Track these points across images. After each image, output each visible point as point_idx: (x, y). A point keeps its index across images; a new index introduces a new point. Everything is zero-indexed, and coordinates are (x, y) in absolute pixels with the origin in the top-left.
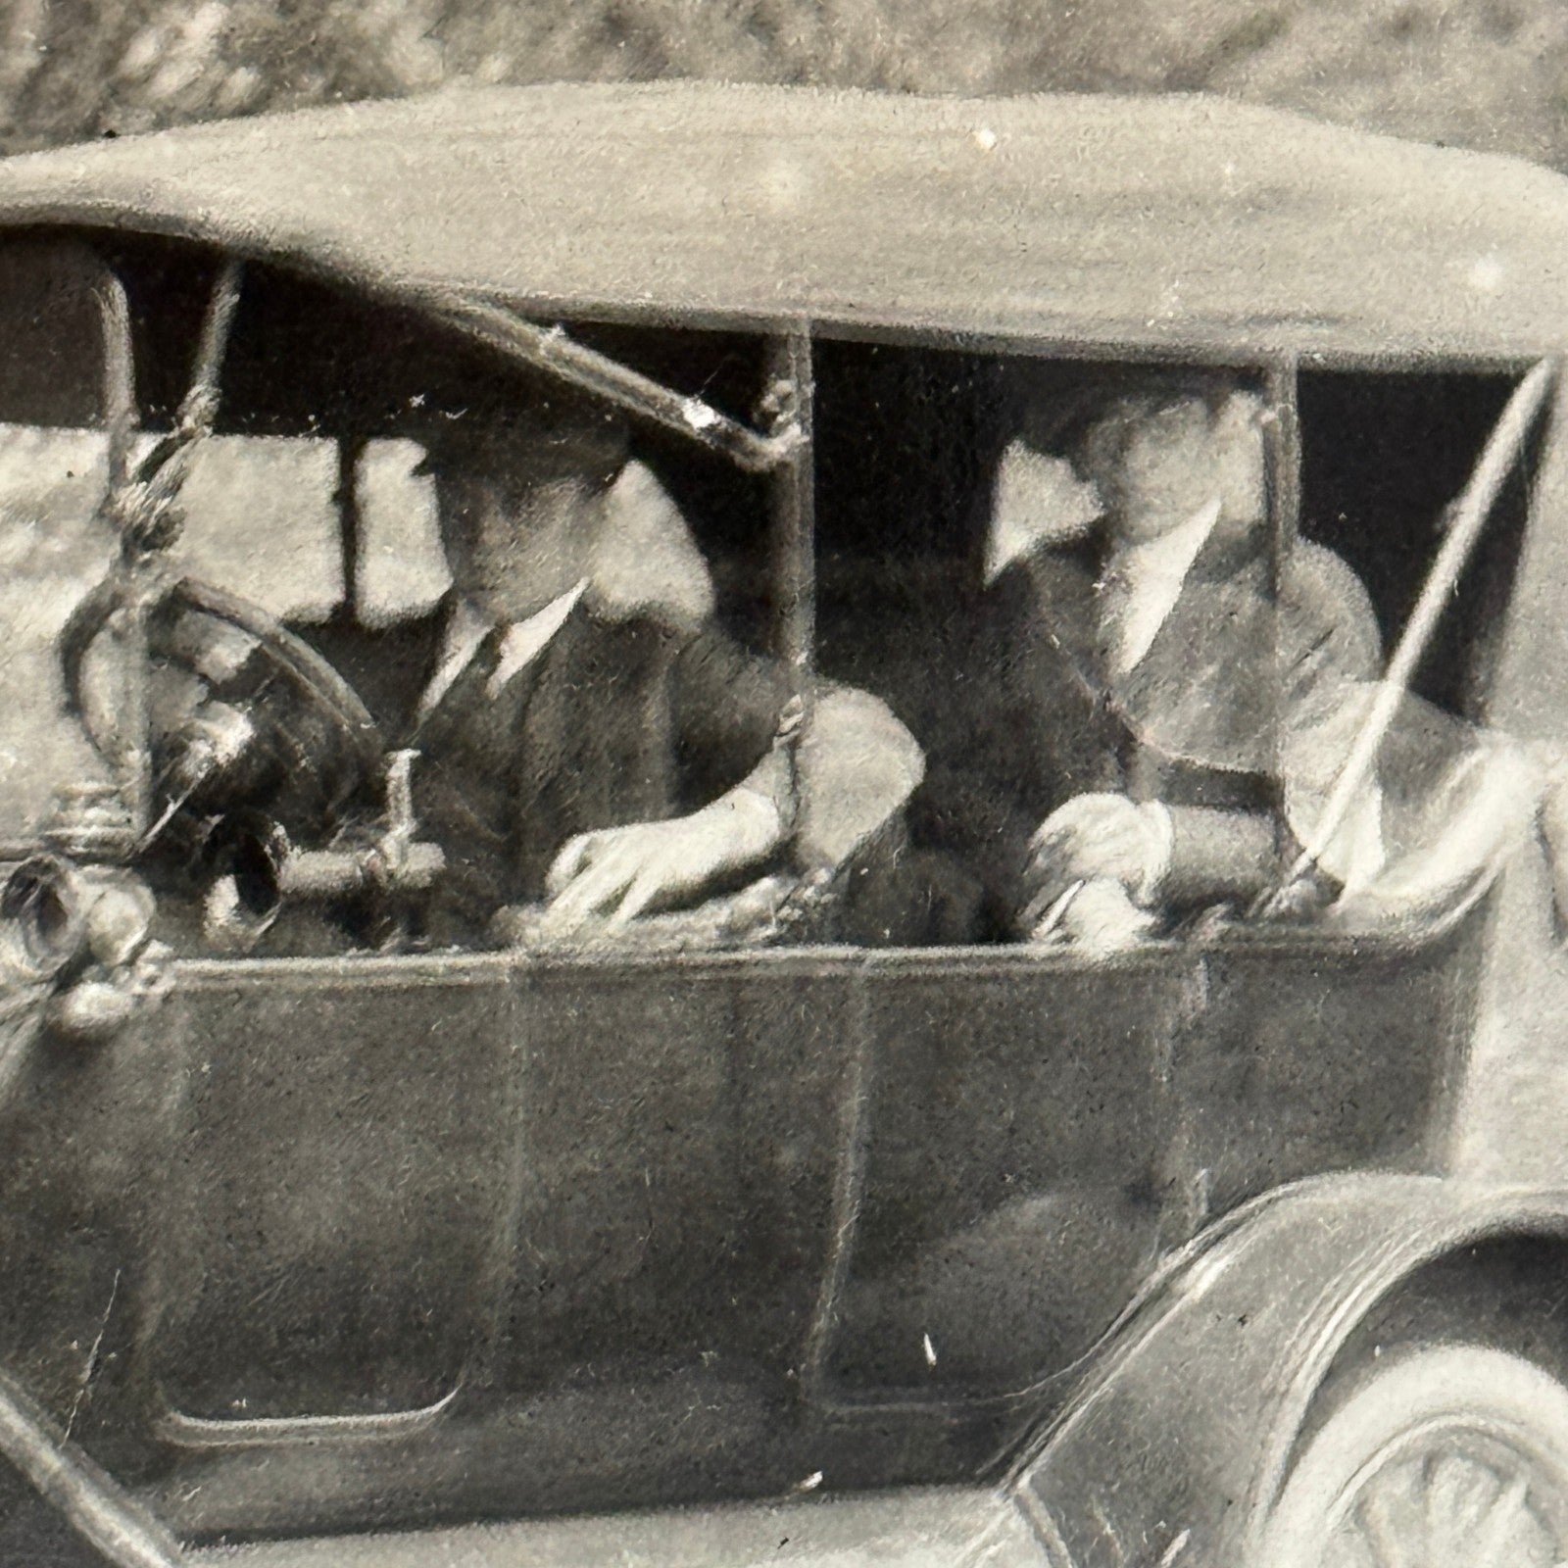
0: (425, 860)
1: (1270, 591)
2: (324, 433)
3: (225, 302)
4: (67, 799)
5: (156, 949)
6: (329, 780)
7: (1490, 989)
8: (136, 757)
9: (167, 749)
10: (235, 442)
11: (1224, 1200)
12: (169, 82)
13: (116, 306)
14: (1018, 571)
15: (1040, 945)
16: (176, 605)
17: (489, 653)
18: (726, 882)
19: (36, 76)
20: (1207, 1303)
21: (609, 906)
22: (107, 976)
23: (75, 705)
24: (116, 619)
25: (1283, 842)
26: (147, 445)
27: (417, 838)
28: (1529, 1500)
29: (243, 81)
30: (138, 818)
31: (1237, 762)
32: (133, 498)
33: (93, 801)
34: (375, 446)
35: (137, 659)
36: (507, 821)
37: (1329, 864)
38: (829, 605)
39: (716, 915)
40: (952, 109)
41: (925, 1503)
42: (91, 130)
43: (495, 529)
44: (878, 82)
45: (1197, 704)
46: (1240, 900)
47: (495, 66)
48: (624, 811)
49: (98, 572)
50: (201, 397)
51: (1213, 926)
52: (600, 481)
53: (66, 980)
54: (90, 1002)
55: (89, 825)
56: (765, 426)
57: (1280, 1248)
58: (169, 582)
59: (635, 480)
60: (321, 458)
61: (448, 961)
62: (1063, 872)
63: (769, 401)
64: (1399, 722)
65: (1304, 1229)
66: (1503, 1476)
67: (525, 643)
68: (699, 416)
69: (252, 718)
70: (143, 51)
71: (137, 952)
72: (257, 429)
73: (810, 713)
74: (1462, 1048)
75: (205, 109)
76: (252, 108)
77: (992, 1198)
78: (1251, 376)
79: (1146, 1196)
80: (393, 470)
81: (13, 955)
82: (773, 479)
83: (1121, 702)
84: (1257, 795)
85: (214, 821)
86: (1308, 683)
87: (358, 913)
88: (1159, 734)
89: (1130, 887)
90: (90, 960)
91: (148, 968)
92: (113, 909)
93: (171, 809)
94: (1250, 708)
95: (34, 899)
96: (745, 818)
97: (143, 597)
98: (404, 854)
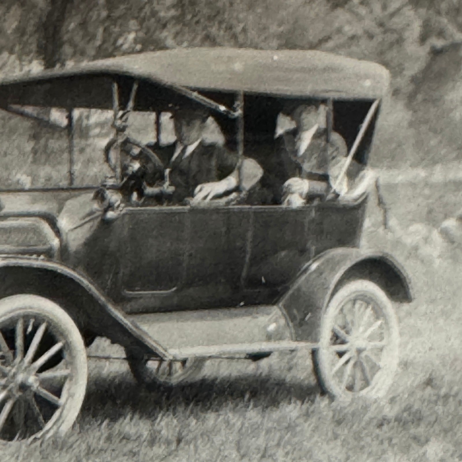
0: (171, 189)
1: (327, 141)
2: (154, 110)
3: (135, 87)
4: (106, 177)
5: (123, 205)
7: (367, 214)
8: (119, 170)
9: (124, 168)
10: (137, 112)
11: (318, 252)
12: (125, 47)
13: (115, 87)
14: (281, 137)
15: (284, 206)
17: (184, 151)
18: (227, 193)
19: (100, 47)
20: (315, 271)
21: (205, 198)
22: (113, 210)
23: (107, 160)
24: (115, 145)
25: (329, 187)
26: (121, 113)
27: (170, 185)
28: (373, 309)
29: (139, 47)
30: (119, 181)
31: (321, 172)
32: (119, 123)
33: (111, 177)
34: (163, 114)
35: (119, 152)
37: (337, 191)
38: (246, 142)
39: (224, 200)
40: (269, 52)
41: (262, 308)
42: (111, 55)
44: (256, 48)
46: (321, 197)
47: (185, 44)
49: (112, 136)
50: (131, 104)
51: (316, 202)
52: (204, 120)
53: (106, 211)
54: (110, 214)
55: (110, 182)
56: (235, 110)
57: (328, 261)
58: (125, 138)
59: (210, 120)
60: (153, 116)
61: (175, 208)
62: (289, 192)
63: (235, 106)
64: (351, 165)
65: (333, 258)
66: (368, 303)
67: (191, 149)
68: (222, 108)
69: (140, 162)
70: (120, 41)
71: (119, 206)
72: (140, 110)
73: (242, 162)
74: (362, 225)
75: (131, 52)
76: (140, 51)
77: (276, 252)
78: (324, 101)
79: (303, 252)
80: (166, 118)
81: (96, 206)
82: (235, 120)
83: (299, 161)
84: (325, 178)
85: (133, 182)
86: (334, 158)
87: (159, 198)
88: (307, 167)
89: (301, 195)
90: (110, 207)
91: (120, 208)
92: (115, 197)
93: (125, 179)
94: (324, 162)
95: (100, 196)
96: (231, 182)
97: (120, 140)
98: (167, 188)
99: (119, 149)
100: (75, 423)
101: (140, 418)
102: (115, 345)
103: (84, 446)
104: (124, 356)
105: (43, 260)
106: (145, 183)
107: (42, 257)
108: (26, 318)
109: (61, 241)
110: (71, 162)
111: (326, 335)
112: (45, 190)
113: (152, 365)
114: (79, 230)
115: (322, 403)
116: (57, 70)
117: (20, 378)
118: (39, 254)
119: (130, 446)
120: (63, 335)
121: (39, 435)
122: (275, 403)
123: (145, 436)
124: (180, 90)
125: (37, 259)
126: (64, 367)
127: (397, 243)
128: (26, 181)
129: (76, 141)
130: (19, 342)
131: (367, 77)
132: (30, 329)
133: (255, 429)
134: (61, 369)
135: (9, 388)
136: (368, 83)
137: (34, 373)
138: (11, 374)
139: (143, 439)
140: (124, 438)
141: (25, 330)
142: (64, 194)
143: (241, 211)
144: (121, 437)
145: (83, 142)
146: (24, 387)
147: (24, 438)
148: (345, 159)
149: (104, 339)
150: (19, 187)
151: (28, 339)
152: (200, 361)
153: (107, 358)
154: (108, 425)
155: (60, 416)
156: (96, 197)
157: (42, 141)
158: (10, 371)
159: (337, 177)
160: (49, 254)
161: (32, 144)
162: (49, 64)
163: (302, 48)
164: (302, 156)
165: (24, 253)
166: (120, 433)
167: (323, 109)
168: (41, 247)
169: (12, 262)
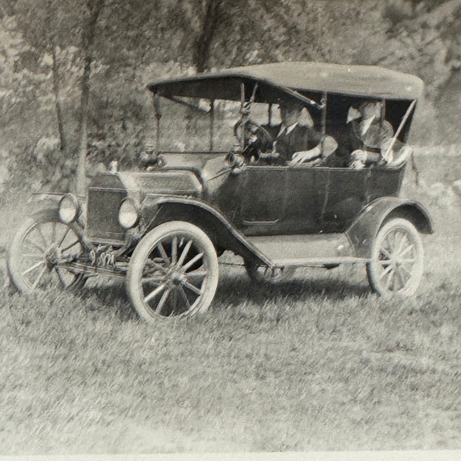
0: (277, 155)
1: (381, 126)
2: (267, 103)
3: (256, 86)
4: (234, 146)
5: (244, 164)
6: (266, 144)
7: (405, 175)
8: (243, 141)
9: (246, 140)
10: (256, 104)
11: (372, 199)
12: (250, 60)
13: (243, 86)
14: (350, 123)
15: (351, 168)
16: (248, 123)
18: (313, 159)
19: (235, 59)
20: (369, 212)
21: (299, 161)
22: (238, 167)
23: (236, 134)
24: (241, 124)
25: (381, 157)
26: (246, 103)
27: (276, 152)
28: (407, 237)
29: (260, 60)
30: (243, 148)
31: (375, 146)
32: (244, 110)
33: (238, 146)
34: (273, 105)
35: (243, 130)
36: (287, 151)
37: (386, 160)
38: (327, 125)
39: (312, 163)
40: (344, 67)
41: (335, 235)
42: (241, 65)
43: (287, 115)
44: (336, 63)
45: (372, 139)
46: (375, 163)
47: (290, 60)
48: (301, 150)
49: (239, 118)
50: (253, 98)
51: (372, 166)
52: (300, 110)
53: (233, 168)
54: (236, 170)
55: (237, 149)
56: (321, 104)
57: (378, 205)
58: (248, 120)
59: (304, 110)
60: (266, 106)
61: (280, 167)
62: (354, 159)
63: (321, 101)
64: (396, 143)
65: (381, 203)
66: (404, 234)
67: (290, 129)
68: (313, 102)
69: (258, 136)
70: (248, 56)
71: (242, 165)
72: (259, 102)
73: (324, 139)
74: (401, 183)
75: (255, 63)
76: (261, 63)
77: (344, 198)
78: (380, 100)
79: (362, 199)
80: (275, 108)
81: (227, 164)
82: (321, 110)
83: (362, 139)
84: (378, 151)
85: (252, 149)
86: (385, 137)
87: (269, 161)
88: (366, 143)
89: (362, 161)
90: (236, 165)
91: (243, 167)
92: (239, 159)
93: (247, 147)
94: (377, 140)
95: (230, 158)
96: (316, 151)
97: (244, 122)
98: (275, 154)
99: (244, 128)
100: (210, 306)
101: (253, 305)
102: (238, 256)
103: (216, 321)
104: (243, 263)
105: (191, 199)
106: (260, 151)
107: (190, 197)
108: (179, 237)
109: (203, 187)
110: (212, 135)
111: (375, 254)
112: (193, 153)
113: (261, 270)
114: (215, 179)
115: (372, 298)
116: (205, 74)
117: (174, 275)
118: (188, 195)
119: (246, 322)
120: (204, 249)
121: (186, 313)
122: (342, 297)
123: (256, 316)
124: (286, 90)
125: (186, 198)
126: (203, 270)
127: (424, 195)
128: (181, 146)
129: (216, 121)
130: (174, 252)
131: (409, 84)
132: (181, 243)
133: (329, 314)
134: (202, 271)
135: (167, 282)
136: (409, 89)
137: (183, 273)
138: (169, 272)
139: (254, 318)
140: (242, 317)
141: (178, 244)
142: (207, 156)
143: (322, 171)
144: (240, 316)
145: (220, 122)
146: (176, 282)
147: (176, 315)
148: (391, 139)
149: (230, 251)
150: (177, 150)
151: (180, 251)
152: (293, 268)
153: (232, 264)
154: (232, 308)
155: (200, 302)
156: (227, 159)
157: (193, 120)
158: (168, 271)
159: (386, 150)
160: (195, 195)
161: (186, 122)
162: (200, 69)
163: (367, 64)
164: (363, 137)
165: (178, 194)
166: (239, 314)
167: (378, 105)
168: (190, 190)
169: (171, 199)
